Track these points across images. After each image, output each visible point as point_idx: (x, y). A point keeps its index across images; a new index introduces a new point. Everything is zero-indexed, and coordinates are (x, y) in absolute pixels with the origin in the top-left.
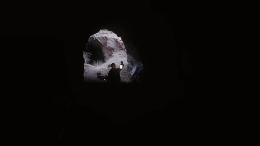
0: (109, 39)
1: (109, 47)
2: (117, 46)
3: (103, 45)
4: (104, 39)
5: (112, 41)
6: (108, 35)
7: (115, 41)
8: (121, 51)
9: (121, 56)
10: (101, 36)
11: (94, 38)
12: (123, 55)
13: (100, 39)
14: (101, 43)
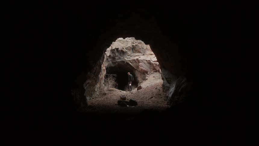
0: (140, 61)
1: (142, 70)
2: (151, 69)
3: (135, 68)
4: (136, 61)
5: (144, 63)
6: (140, 57)
7: (148, 63)
8: (155, 73)
9: (156, 79)
10: (132, 59)
11: (124, 62)
12: (158, 78)
13: (131, 63)
14: (133, 66)
